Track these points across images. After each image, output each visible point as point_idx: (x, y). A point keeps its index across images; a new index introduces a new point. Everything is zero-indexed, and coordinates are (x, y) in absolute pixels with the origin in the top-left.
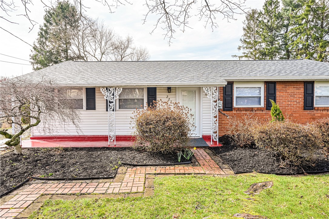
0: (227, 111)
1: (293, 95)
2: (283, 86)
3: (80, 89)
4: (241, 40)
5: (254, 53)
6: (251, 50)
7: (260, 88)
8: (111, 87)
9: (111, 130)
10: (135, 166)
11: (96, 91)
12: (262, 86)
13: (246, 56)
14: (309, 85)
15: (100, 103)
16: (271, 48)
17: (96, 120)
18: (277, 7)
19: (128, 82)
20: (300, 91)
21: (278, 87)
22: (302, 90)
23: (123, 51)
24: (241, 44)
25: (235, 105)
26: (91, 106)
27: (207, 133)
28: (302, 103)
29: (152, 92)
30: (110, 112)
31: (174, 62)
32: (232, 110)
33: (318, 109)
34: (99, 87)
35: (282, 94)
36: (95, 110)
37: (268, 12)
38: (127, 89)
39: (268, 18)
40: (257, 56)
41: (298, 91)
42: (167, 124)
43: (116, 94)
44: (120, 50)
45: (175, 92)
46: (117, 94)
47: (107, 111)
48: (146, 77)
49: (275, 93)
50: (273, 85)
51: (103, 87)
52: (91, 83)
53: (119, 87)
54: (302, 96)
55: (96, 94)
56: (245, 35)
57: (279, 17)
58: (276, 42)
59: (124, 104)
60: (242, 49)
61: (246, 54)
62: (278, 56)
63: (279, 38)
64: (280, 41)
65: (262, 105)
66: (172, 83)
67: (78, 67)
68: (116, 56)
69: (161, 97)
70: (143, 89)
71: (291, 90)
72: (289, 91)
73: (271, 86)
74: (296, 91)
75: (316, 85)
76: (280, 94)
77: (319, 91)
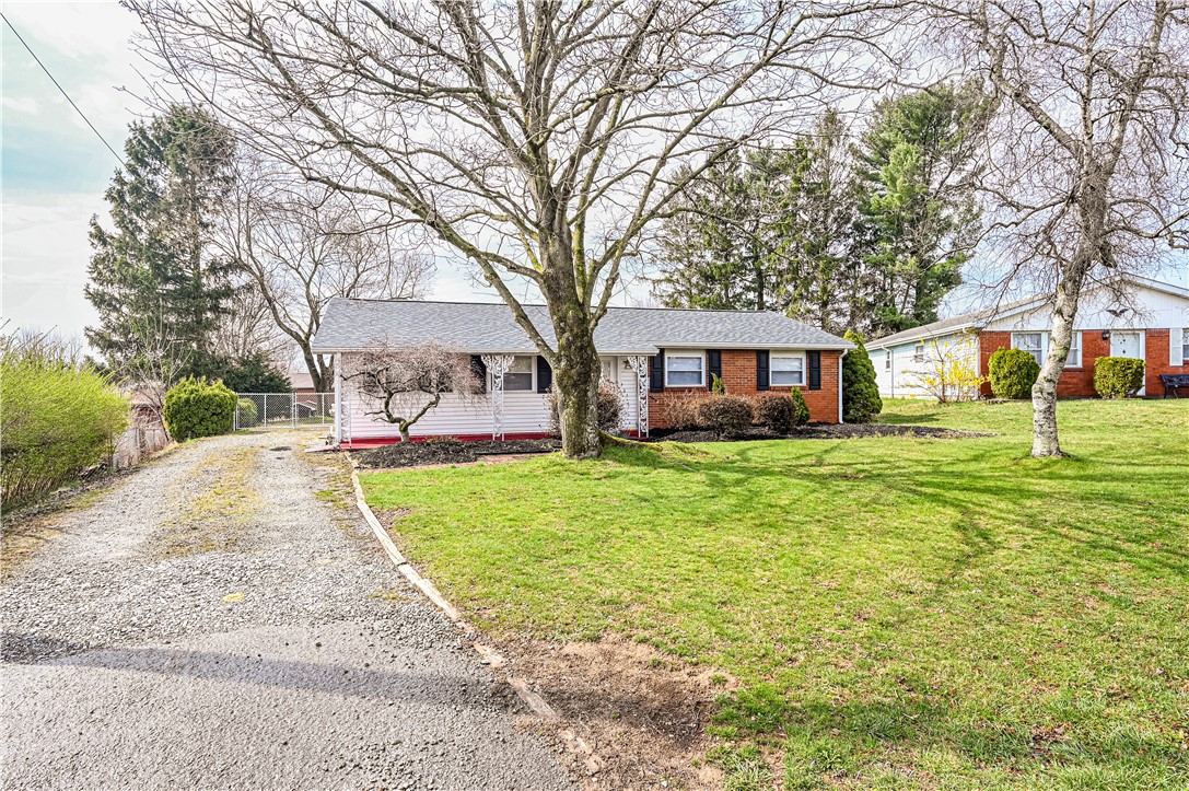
0: (657, 392)
1: (743, 369)
2: (731, 356)
5: (687, 274)
6: (681, 266)
7: (700, 358)
8: (499, 354)
12: (703, 356)
13: (669, 280)
14: (762, 355)
16: (724, 266)
18: (736, 168)
20: (751, 364)
21: (724, 357)
22: (754, 363)
25: (666, 385)
28: (754, 381)
30: (496, 393)
32: (662, 391)
33: (774, 389)
34: (481, 354)
35: (729, 367)
39: (716, 190)
40: (694, 280)
41: (749, 363)
43: (503, 365)
46: (506, 365)
49: (720, 366)
50: (717, 354)
51: (487, 354)
53: (510, 354)
54: (754, 371)
57: (740, 190)
58: (735, 252)
61: (668, 275)
62: (741, 284)
63: (742, 241)
64: (743, 249)
65: (704, 384)
70: (530, 357)
71: (741, 362)
72: (738, 363)
73: (715, 356)
74: (747, 364)
75: (771, 356)
76: (727, 366)
77: (775, 364)
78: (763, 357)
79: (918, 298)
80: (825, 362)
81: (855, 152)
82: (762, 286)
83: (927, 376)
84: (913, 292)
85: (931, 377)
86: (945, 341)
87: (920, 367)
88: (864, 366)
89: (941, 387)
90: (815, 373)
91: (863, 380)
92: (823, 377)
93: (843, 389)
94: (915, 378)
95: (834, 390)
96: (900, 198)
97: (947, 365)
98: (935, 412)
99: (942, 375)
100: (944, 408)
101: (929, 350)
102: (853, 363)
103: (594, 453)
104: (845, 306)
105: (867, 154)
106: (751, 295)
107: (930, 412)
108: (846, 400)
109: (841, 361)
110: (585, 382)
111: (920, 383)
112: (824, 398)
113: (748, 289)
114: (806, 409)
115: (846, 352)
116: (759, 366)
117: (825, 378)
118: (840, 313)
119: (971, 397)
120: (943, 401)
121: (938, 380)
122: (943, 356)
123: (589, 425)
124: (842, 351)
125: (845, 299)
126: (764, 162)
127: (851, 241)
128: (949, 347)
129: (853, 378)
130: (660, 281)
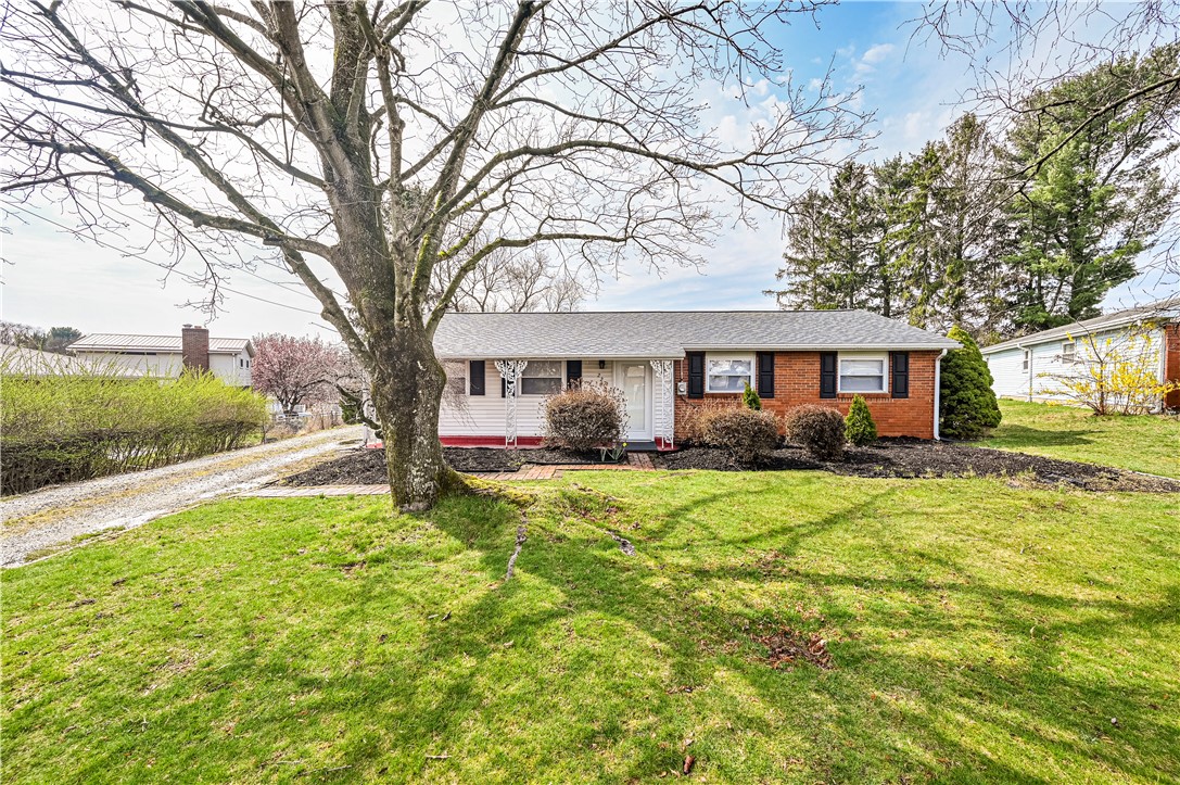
0: (695, 398)
1: (802, 374)
2: (787, 358)
3: (462, 361)
4: (786, 256)
7: (749, 363)
8: (511, 359)
9: (511, 430)
10: (543, 464)
11: (486, 366)
12: (752, 359)
14: (828, 358)
15: (492, 385)
17: (485, 412)
18: (863, 186)
19: (536, 352)
20: (815, 367)
21: (777, 360)
22: (817, 366)
23: (529, 284)
24: (784, 265)
25: (708, 390)
26: (478, 389)
27: (660, 434)
28: (817, 387)
29: (575, 368)
30: (509, 398)
31: (619, 315)
32: (703, 398)
33: (844, 397)
34: (493, 360)
35: (784, 373)
36: (484, 394)
37: (840, 197)
38: (533, 363)
39: (843, 208)
41: (810, 367)
42: (588, 411)
43: (517, 370)
44: (524, 280)
45: (612, 368)
46: (519, 370)
47: (504, 396)
48: (564, 345)
49: (772, 371)
50: (769, 357)
51: (499, 360)
52: (479, 352)
53: (523, 360)
54: (817, 375)
55: (486, 370)
56: (793, 245)
58: (860, 262)
59: (529, 386)
60: (785, 275)
62: (867, 291)
63: (867, 252)
64: (868, 259)
66: (604, 354)
67: (453, 324)
68: (515, 294)
69: (586, 376)
70: (560, 363)
71: (798, 365)
72: (796, 367)
73: (767, 359)
74: (807, 367)
75: (840, 358)
76: (780, 372)
77: (844, 368)
78: (829, 360)
79: (1074, 294)
80: (914, 365)
81: (998, 153)
82: (887, 292)
83: (1077, 381)
84: (1067, 289)
85: (1084, 382)
86: (1109, 338)
87: (1066, 369)
88: (974, 369)
89: (1098, 395)
90: (901, 379)
91: (971, 386)
92: (911, 383)
93: (942, 397)
94: (1058, 383)
95: (928, 398)
96: (1052, 191)
97: (1110, 367)
98: (1086, 427)
99: (1100, 382)
100: (1101, 423)
101: (1082, 349)
102: (958, 366)
103: (421, 505)
104: (981, 306)
105: (1014, 152)
106: (877, 301)
107: (1078, 427)
108: (946, 411)
109: (938, 364)
110: (408, 403)
111: (1066, 389)
112: (912, 408)
113: (874, 296)
114: (871, 425)
115: (945, 352)
116: (823, 370)
117: (914, 384)
118: (975, 313)
119: (1148, 410)
120: (1101, 412)
121: (1094, 386)
122: (1102, 356)
123: (415, 465)
124: (939, 351)
125: (980, 300)
126: (891, 176)
127: (990, 242)
128: (1113, 345)
129: (957, 384)
130: (784, 293)
